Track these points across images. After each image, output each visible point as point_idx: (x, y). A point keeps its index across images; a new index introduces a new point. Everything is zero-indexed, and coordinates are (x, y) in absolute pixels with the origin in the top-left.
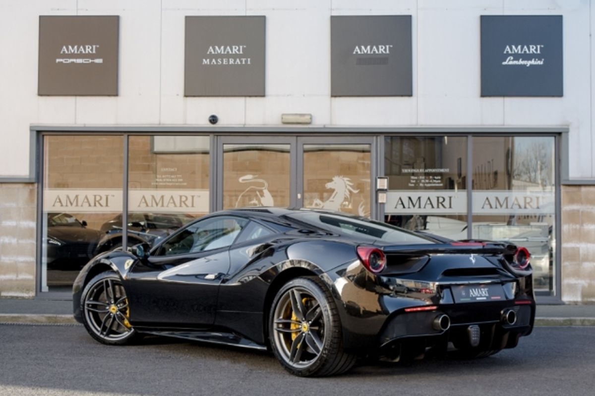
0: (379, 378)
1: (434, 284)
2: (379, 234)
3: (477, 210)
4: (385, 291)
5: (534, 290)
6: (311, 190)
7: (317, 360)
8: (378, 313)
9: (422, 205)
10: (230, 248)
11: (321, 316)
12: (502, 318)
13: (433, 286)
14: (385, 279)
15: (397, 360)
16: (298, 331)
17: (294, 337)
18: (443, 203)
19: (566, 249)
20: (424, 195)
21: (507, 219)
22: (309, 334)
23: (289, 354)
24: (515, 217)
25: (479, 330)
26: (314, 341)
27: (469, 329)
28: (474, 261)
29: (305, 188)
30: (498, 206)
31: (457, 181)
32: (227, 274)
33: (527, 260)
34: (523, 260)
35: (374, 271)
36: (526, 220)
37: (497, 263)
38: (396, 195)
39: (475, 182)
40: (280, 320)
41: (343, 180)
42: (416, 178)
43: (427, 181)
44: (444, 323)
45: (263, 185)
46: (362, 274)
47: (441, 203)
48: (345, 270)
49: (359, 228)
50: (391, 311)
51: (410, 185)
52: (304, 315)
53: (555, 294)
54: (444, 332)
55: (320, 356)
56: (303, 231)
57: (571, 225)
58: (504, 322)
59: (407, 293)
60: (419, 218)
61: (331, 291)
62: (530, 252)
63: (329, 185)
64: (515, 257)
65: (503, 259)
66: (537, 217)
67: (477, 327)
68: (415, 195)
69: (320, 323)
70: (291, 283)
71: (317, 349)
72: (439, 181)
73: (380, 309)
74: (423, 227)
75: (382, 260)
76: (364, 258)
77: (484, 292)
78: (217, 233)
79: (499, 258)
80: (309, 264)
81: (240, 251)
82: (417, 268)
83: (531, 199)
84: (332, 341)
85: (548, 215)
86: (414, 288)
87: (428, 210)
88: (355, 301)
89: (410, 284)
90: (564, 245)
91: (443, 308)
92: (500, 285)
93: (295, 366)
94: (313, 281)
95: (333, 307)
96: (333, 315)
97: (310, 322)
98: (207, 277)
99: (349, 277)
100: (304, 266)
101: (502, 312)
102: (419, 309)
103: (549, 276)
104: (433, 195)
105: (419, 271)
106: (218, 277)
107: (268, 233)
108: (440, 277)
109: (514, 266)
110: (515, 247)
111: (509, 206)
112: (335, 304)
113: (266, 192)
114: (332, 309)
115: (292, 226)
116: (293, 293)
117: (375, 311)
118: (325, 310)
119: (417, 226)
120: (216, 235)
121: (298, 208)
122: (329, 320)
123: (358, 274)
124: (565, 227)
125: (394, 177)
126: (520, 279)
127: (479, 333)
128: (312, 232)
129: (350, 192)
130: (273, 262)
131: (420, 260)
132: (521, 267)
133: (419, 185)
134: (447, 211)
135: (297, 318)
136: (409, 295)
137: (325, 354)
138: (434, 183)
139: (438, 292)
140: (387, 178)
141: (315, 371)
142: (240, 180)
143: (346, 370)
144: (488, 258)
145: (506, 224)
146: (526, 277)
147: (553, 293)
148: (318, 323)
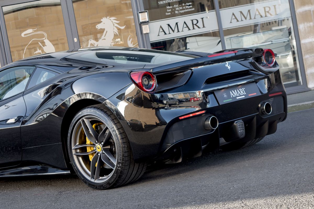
0: (168, 179)
1: (199, 93)
2: (148, 59)
3: (226, 25)
4: (159, 106)
5: (283, 83)
6: (86, 34)
7: (114, 174)
8: (157, 125)
9: (180, 29)
10: (23, 94)
11: (110, 136)
12: (260, 111)
13: (199, 94)
14: (158, 96)
15: (180, 161)
16: (94, 152)
17: (91, 158)
18: (197, 24)
19: (304, 44)
20: (180, 20)
21: (253, 29)
22: (103, 153)
23: (90, 173)
24: (259, 26)
25: (243, 124)
26: (108, 158)
27: (235, 124)
28: (229, 68)
29: (80, 33)
30: (243, 18)
31: (207, 4)
32: (25, 116)
33: (273, 58)
34: (270, 59)
35: (147, 90)
36: (269, 26)
37: (249, 65)
38: (156, 25)
39: (222, 3)
40: (77, 146)
41: (111, 20)
42: (171, 7)
43: (181, 8)
44: (213, 123)
45: (43, 36)
46: (137, 95)
47: (196, 25)
48: (124, 94)
49: (130, 58)
50: (168, 122)
51: (167, 14)
52: (97, 138)
53: (302, 84)
54: (215, 130)
55: (115, 170)
56: (83, 68)
57: (306, 24)
58: (263, 113)
59: (179, 104)
60: (179, 41)
61: (115, 114)
62: (275, 52)
63: (99, 26)
64: (263, 58)
65: (253, 61)
66: (277, 23)
67: (241, 121)
68: (172, 22)
69: (111, 143)
70: (80, 114)
71: (112, 164)
72: (191, 6)
73: (158, 122)
74: (184, 48)
75: (153, 80)
76: (137, 82)
77: (242, 92)
78: (11, 83)
79: (250, 61)
80: (94, 95)
81: (33, 94)
82: (182, 81)
83: (269, 7)
84: (123, 156)
85: (286, 19)
86: (185, 99)
87: (186, 32)
88: (137, 119)
89: (180, 96)
90: (303, 41)
91: (210, 111)
92: (255, 83)
93: (97, 181)
94: (98, 108)
95: (119, 127)
96: (120, 134)
97: (102, 143)
98: (9, 122)
99: (128, 100)
100: (89, 97)
101: (260, 105)
102: (191, 115)
103: (294, 70)
104: (188, 19)
105: (185, 84)
106: (18, 120)
107: (53, 75)
108: (203, 85)
109: (263, 66)
110: (262, 50)
111: (252, 17)
112: (120, 123)
113: (47, 42)
114: (118, 129)
115: (73, 66)
116: (83, 121)
117: (155, 124)
118: (113, 131)
119: (179, 48)
120: (10, 85)
121: (76, 49)
122: (118, 138)
123: (135, 96)
124: (302, 27)
125: (153, 10)
126: (270, 75)
127: (244, 126)
128: (90, 68)
129: (119, 29)
130: (63, 99)
131: (184, 74)
132: (269, 65)
133: (175, 12)
134: (202, 31)
135: (90, 142)
136: (180, 105)
137: (120, 167)
138: (187, 9)
139: (204, 99)
140: (147, 12)
141: (114, 182)
142: (23, 35)
143: (140, 177)
144: (240, 62)
145: (252, 32)
146: (274, 73)
147: (300, 82)
148: (109, 142)
